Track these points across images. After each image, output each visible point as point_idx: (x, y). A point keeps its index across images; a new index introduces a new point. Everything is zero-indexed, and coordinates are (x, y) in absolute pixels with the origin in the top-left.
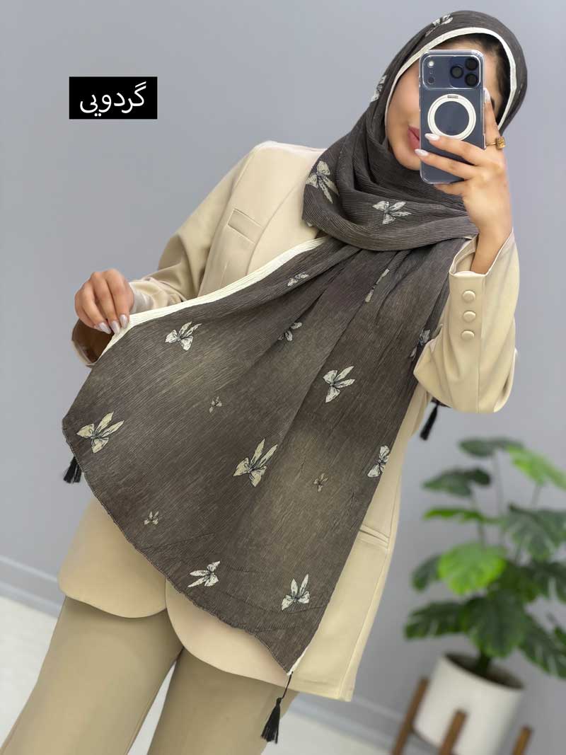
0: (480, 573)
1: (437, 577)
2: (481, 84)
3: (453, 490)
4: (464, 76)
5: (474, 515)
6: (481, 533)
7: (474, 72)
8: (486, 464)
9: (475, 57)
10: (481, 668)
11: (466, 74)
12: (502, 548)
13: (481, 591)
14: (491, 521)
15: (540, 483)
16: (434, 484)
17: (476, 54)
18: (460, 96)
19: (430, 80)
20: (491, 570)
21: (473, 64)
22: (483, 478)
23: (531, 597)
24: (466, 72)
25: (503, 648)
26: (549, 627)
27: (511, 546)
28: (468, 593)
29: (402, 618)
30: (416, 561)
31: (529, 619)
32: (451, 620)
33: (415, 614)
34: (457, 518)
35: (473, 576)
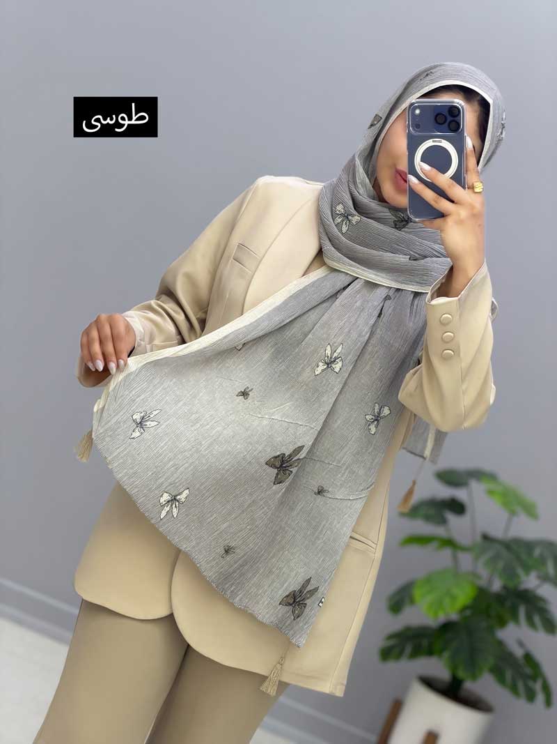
0: (454, 598)
1: (412, 601)
3: (428, 518)
4: (447, 122)
5: (449, 543)
7: (456, 119)
8: (461, 494)
9: (458, 105)
10: (452, 691)
11: (448, 120)
12: (475, 575)
13: (454, 616)
14: (464, 549)
15: (513, 513)
16: (414, 512)
17: (458, 103)
18: (443, 141)
19: (417, 126)
20: (464, 596)
21: (454, 112)
22: (457, 507)
23: (502, 623)
24: (450, 119)
25: (474, 670)
26: (519, 652)
27: (484, 572)
28: (442, 618)
29: (379, 642)
30: (392, 588)
31: (500, 643)
32: (425, 642)
33: (391, 637)
34: (435, 544)
35: (447, 601)
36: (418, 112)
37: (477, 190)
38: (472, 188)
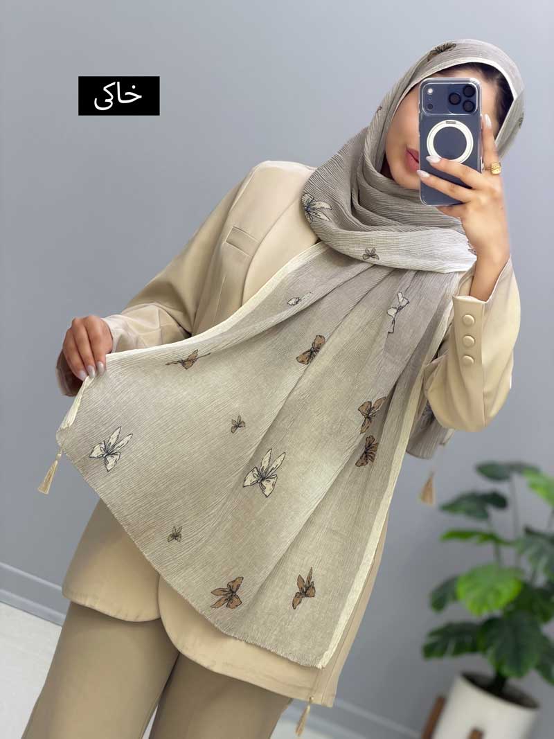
0: (498, 594)
1: (455, 597)
2: (478, 111)
3: (469, 513)
4: (462, 102)
5: (492, 537)
6: (498, 554)
7: (471, 99)
8: (503, 488)
9: (473, 84)
10: (496, 688)
11: (463, 100)
12: (517, 570)
13: (497, 612)
14: (508, 543)
16: (451, 507)
17: (474, 82)
18: (457, 122)
19: (429, 106)
20: (508, 591)
21: (470, 91)
22: (499, 501)
23: (546, 618)
24: (464, 99)
25: (520, 668)
27: (527, 567)
28: (485, 614)
29: (421, 637)
30: (435, 583)
31: (545, 639)
32: (468, 639)
33: (433, 633)
34: (475, 540)
35: (491, 597)
36: (430, 91)
37: (495, 172)
38: (489, 169)
